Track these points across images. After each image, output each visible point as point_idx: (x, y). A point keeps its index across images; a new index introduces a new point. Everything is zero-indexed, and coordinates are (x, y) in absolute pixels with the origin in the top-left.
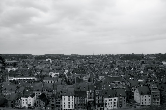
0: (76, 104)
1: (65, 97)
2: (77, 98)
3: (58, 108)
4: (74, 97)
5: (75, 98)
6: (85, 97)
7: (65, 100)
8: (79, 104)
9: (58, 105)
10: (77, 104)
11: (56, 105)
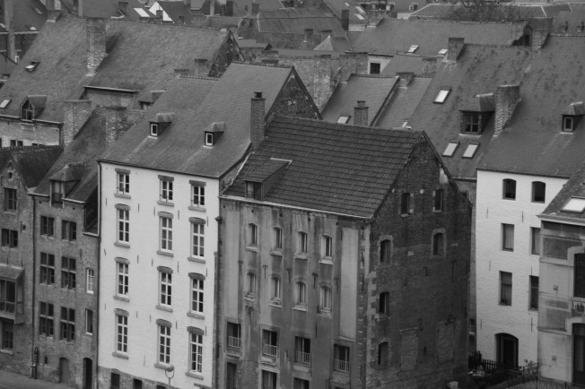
0: (231, 312)
1: (123, 176)
2: (249, 216)
3: (53, 344)
4: (212, 190)
5: (231, 217)
6: (344, 222)
7: (123, 232)
8: (266, 321)
9: (56, 294)
10: (250, 310)
11: (40, 297)
